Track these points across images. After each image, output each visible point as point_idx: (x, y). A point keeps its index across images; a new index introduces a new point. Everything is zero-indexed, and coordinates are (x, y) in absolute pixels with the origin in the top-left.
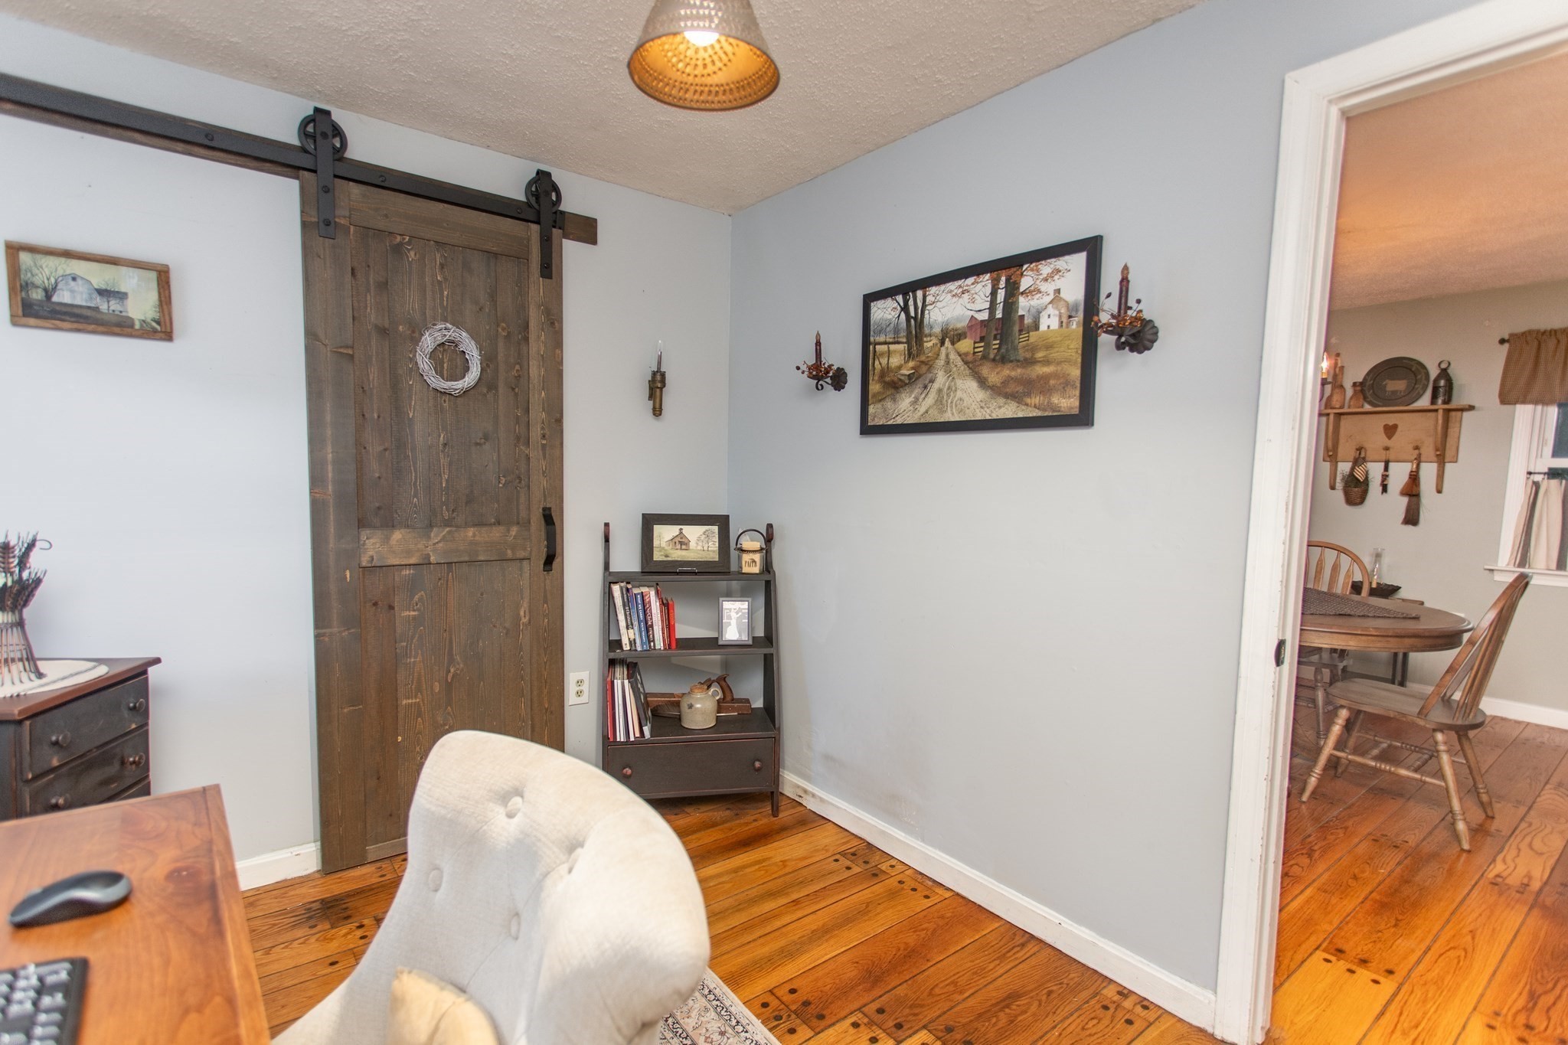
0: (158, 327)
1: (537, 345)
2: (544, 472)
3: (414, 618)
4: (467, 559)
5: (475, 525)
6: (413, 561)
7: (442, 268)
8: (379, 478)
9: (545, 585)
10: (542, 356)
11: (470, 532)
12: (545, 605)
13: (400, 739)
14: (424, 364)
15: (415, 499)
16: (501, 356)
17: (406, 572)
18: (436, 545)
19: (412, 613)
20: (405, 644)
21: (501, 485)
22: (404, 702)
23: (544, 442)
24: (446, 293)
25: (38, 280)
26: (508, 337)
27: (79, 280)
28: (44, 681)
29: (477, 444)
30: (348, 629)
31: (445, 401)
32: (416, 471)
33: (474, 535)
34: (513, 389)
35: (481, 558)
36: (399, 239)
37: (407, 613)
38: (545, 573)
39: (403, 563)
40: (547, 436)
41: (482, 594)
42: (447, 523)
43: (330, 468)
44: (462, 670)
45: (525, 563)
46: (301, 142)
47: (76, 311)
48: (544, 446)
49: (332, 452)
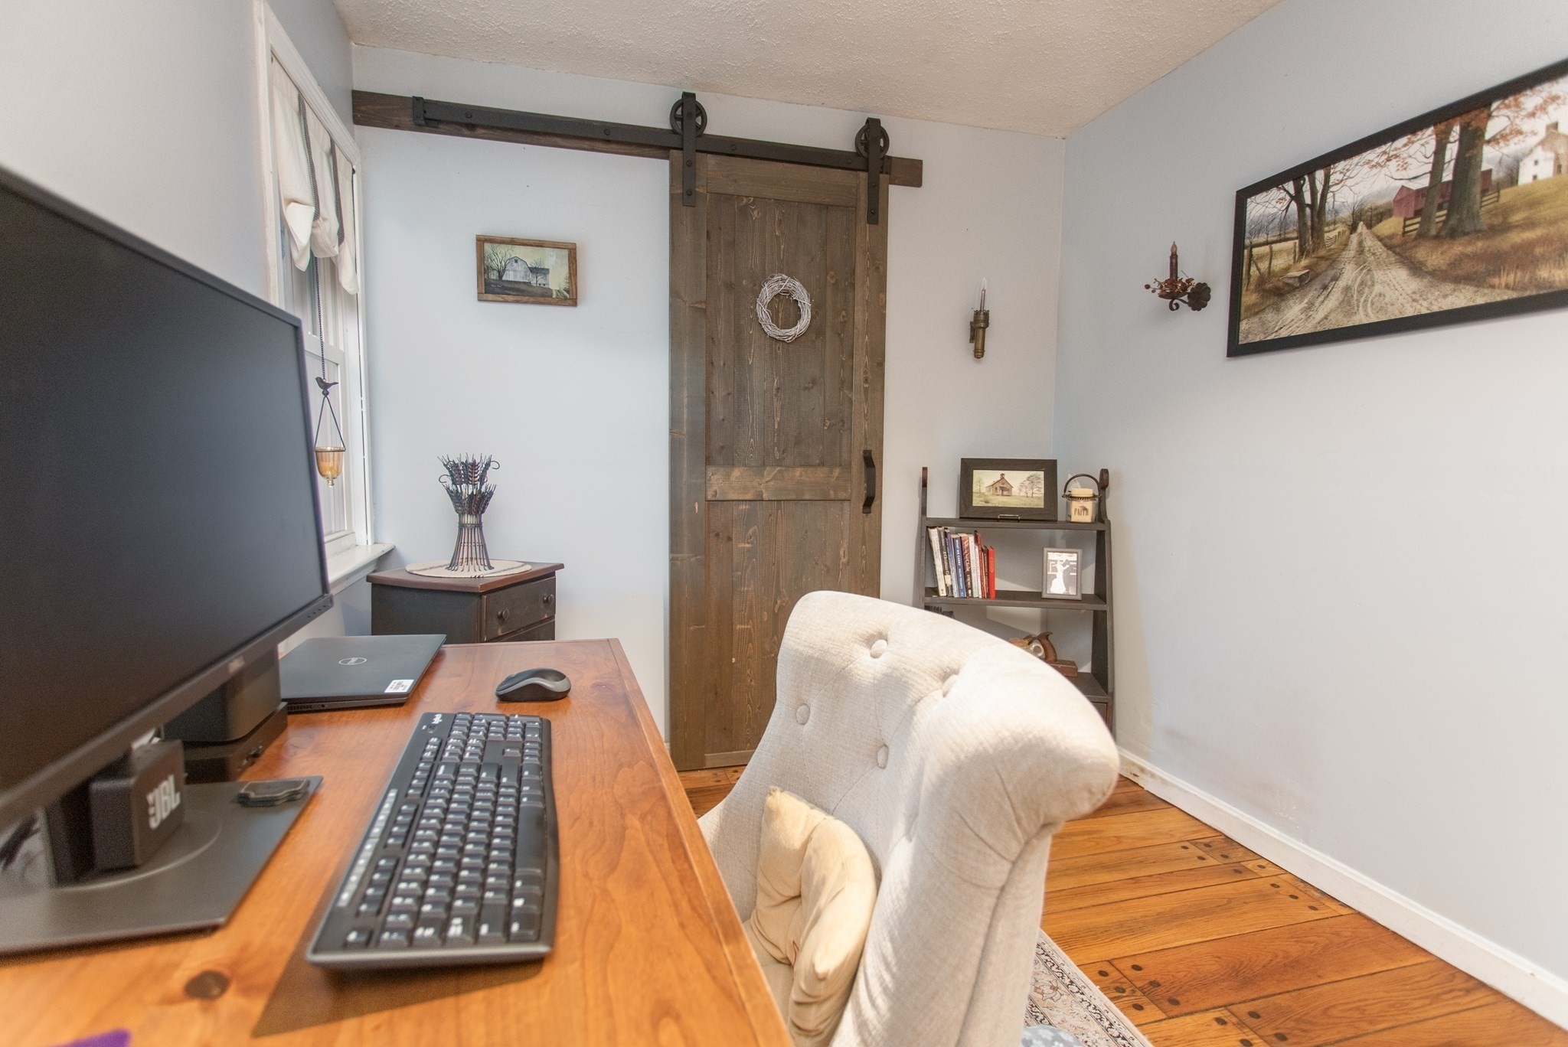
0: (568, 295)
1: (861, 293)
2: (866, 416)
3: (749, 550)
4: (794, 497)
5: (801, 466)
6: (749, 497)
7: (780, 224)
8: (723, 420)
9: (864, 527)
10: (867, 301)
11: (798, 472)
12: (864, 547)
13: (734, 660)
14: (763, 313)
15: (752, 440)
16: (829, 303)
17: (743, 507)
18: (767, 483)
19: (747, 545)
20: (739, 573)
21: (826, 428)
22: (738, 627)
23: (867, 386)
24: (782, 247)
25: (494, 264)
26: (835, 285)
27: (519, 262)
28: (492, 571)
29: (806, 388)
30: (696, 556)
31: (779, 348)
32: (753, 414)
33: (801, 475)
34: (839, 335)
35: (807, 497)
36: (745, 200)
37: (742, 545)
38: (864, 515)
39: (740, 498)
40: (869, 380)
41: (806, 532)
42: (779, 463)
43: (685, 410)
44: (787, 603)
45: (846, 504)
46: (672, 126)
47: (517, 286)
48: (866, 389)
49: (688, 397)
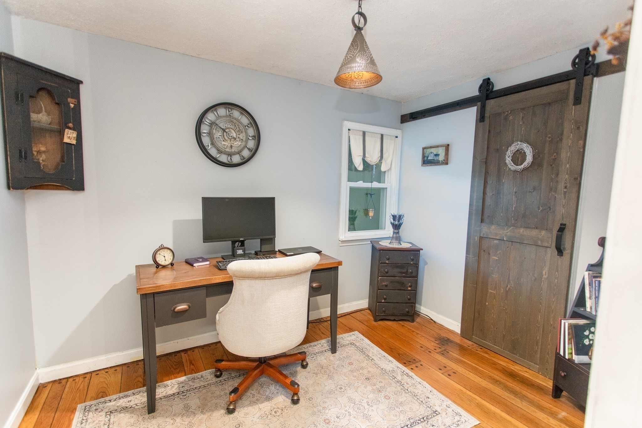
0: (444, 162)
1: (568, 140)
2: (563, 206)
3: (497, 260)
4: (519, 241)
5: (525, 227)
6: (497, 238)
7: (523, 119)
8: (490, 205)
9: (558, 262)
10: (570, 146)
11: (522, 230)
12: (557, 273)
13: (487, 304)
14: (508, 160)
15: (502, 214)
16: (546, 151)
17: (496, 242)
18: (506, 233)
19: (496, 258)
20: (492, 269)
21: (539, 211)
22: (490, 291)
23: (566, 190)
24: (523, 129)
25: (426, 156)
26: (551, 141)
27: (432, 153)
29: (530, 192)
30: (474, 257)
31: (518, 174)
32: (503, 203)
33: (523, 232)
34: (551, 165)
35: (525, 242)
36: (506, 113)
37: (494, 257)
38: (559, 256)
39: (494, 238)
40: (567, 187)
41: (525, 258)
42: (514, 225)
43: (475, 201)
44: (513, 288)
45: (548, 249)
47: (431, 161)
48: (565, 193)
49: (476, 196)
